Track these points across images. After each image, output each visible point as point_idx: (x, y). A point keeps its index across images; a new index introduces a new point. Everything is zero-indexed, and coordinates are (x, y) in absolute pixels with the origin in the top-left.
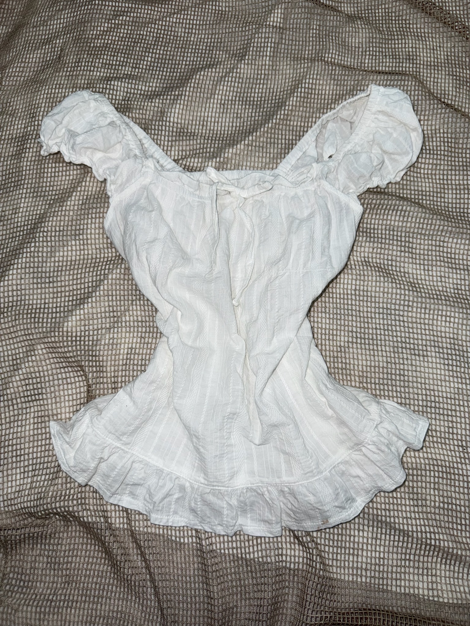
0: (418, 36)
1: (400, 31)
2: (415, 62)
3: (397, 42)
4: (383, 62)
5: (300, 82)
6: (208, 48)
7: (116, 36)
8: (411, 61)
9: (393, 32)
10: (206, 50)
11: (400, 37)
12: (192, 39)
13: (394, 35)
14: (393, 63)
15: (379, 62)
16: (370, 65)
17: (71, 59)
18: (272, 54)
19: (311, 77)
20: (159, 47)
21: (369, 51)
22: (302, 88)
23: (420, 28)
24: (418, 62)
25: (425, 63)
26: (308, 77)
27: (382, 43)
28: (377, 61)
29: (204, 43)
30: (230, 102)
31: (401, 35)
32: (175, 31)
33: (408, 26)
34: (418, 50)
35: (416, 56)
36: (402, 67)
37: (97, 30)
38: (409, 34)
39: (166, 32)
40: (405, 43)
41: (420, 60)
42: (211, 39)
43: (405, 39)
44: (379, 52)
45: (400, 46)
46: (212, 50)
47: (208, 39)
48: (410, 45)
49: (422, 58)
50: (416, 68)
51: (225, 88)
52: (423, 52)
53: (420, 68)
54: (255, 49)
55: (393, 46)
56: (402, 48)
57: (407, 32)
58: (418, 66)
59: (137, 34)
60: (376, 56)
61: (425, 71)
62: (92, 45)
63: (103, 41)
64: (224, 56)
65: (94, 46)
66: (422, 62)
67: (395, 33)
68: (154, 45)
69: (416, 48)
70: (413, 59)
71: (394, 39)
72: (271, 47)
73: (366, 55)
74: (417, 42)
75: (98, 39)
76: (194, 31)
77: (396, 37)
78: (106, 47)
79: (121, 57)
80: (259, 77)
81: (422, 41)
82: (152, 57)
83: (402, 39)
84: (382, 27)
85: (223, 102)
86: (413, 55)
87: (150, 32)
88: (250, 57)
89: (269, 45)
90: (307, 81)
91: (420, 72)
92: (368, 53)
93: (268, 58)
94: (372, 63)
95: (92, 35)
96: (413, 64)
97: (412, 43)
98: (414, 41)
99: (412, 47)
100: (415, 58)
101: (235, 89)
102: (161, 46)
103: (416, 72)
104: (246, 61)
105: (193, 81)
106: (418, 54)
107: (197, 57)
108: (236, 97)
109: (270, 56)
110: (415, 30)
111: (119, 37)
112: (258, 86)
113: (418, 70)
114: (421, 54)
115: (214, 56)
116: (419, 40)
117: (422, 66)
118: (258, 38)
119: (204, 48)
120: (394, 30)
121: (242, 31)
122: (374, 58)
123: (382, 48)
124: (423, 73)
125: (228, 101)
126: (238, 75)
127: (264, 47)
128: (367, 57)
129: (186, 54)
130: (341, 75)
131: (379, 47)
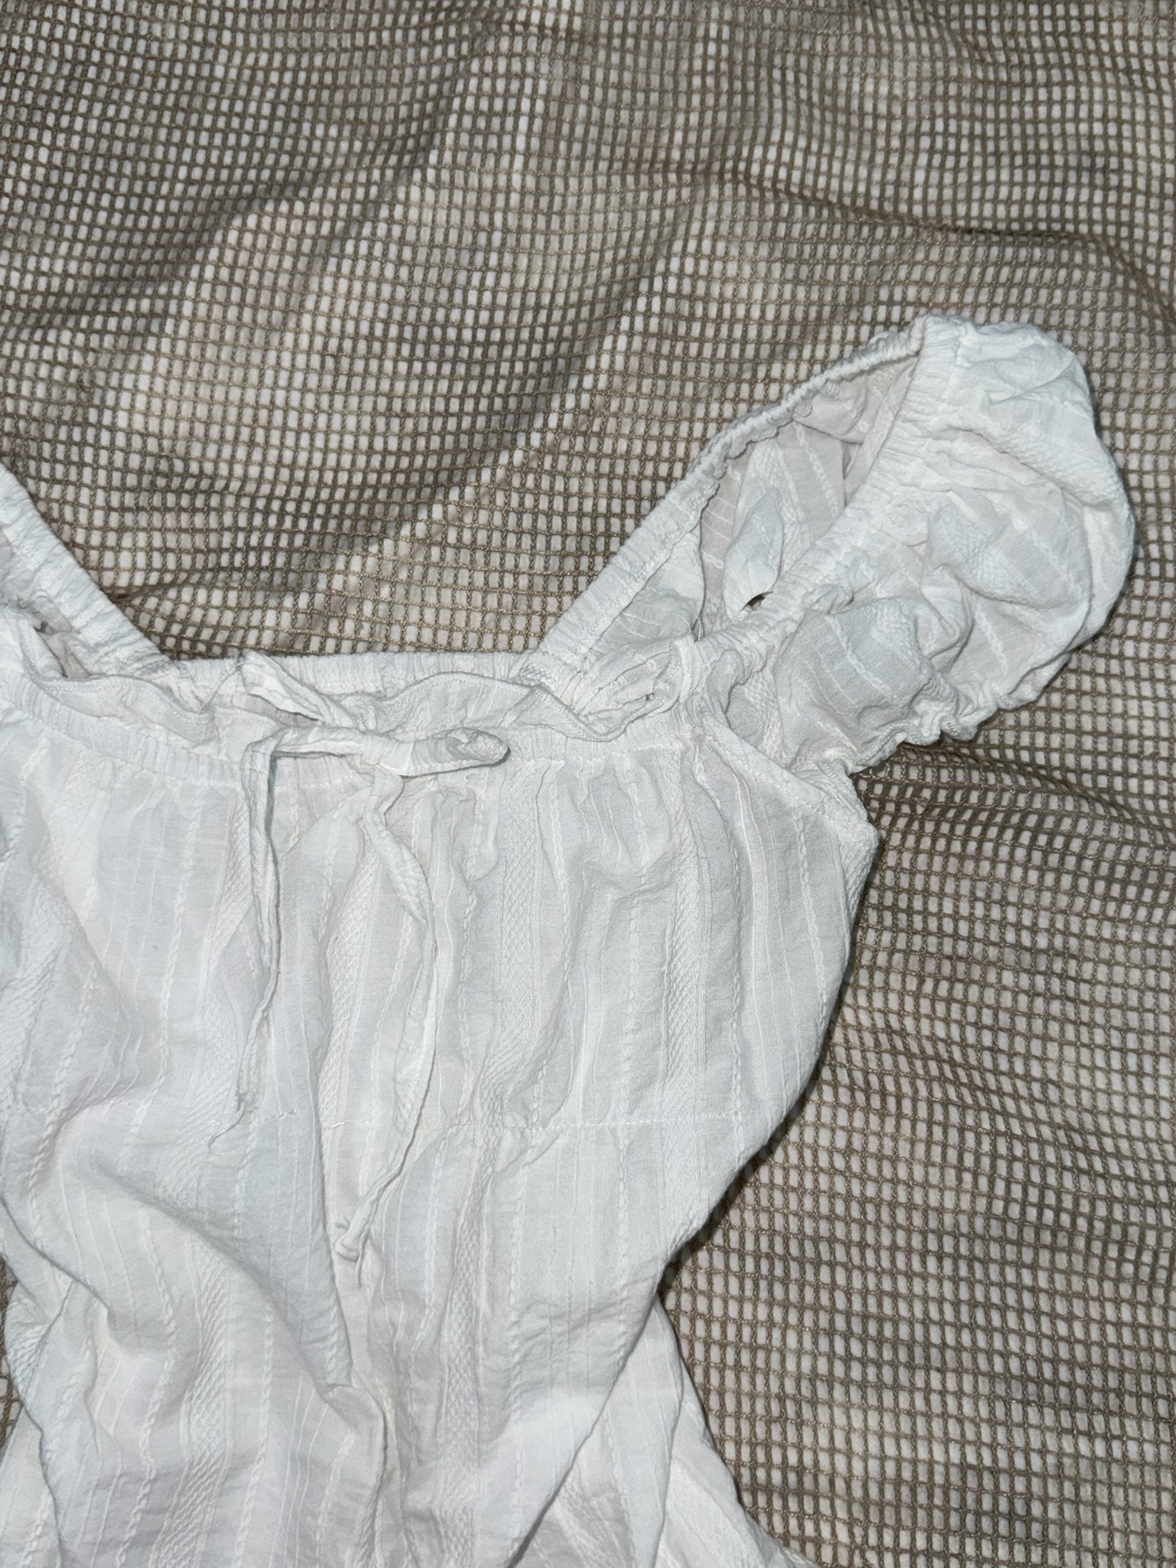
0: (1128, 71)
1: (1058, 49)
2: (1114, 180)
3: (1043, 95)
4: (984, 183)
5: (645, 268)
6: (281, 111)
8: (1099, 179)
9: (1031, 51)
10: (272, 118)
11: (1056, 75)
12: (219, 72)
13: (1033, 66)
14: (1024, 185)
15: (970, 184)
16: (933, 193)
18: (535, 143)
19: (692, 246)
20: (83, 107)
21: (932, 134)
22: (651, 293)
23: (1139, 38)
24: (1127, 182)
25: (1155, 186)
26: (677, 246)
27: (984, 101)
28: (963, 178)
29: (265, 86)
30: (362, 346)
31: (1062, 66)
32: (149, 37)
33: (1089, 27)
34: (1126, 130)
35: (1120, 154)
36: (1063, 202)
38: (1094, 61)
39: (114, 42)
40: (1077, 102)
41: (1135, 173)
42: (296, 70)
43: (1076, 83)
44: (971, 137)
45: (1056, 112)
46: (299, 122)
47: (283, 69)
48: (1098, 111)
49: (1142, 166)
50: (1119, 206)
51: (343, 285)
52: (1148, 141)
53: (1132, 207)
54: (467, 121)
55: (1029, 111)
56: (1063, 120)
57: (1087, 53)
58: (1126, 198)
60: (958, 154)
61: (1153, 219)
64: (344, 146)
66: (1141, 184)
67: (1039, 59)
69: (1119, 121)
70: (1105, 170)
71: (1034, 84)
72: (532, 116)
73: (916, 152)
74: (1126, 96)
76: (227, 37)
77: (1041, 75)
80: (482, 238)
81: (1146, 90)
82: (53, 148)
83: (1063, 84)
84: (988, 33)
85: (333, 344)
86: (1107, 153)
88: (448, 157)
89: (525, 105)
90: (675, 265)
91: (1131, 225)
92: (925, 142)
93: (519, 161)
94: (941, 186)
96: (1106, 188)
97: (1105, 102)
98: (1112, 94)
99: (1105, 119)
100: (1114, 163)
101: (386, 290)
103: (1119, 224)
104: (431, 174)
105: (214, 254)
106: (1127, 146)
107: (237, 148)
108: (386, 323)
109: (527, 154)
110: (1118, 47)
112: (476, 278)
113: (1125, 216)
114: (1141, 149)
115: (303, 146)
116: (1132, 88)
117: (1140, 200)
118: (482, 74)
119: (266, 110)
120: (1036, 42)
121: (419, 43)
122: (950, 162)
123: (984, 120)
124: (1146, 227)
125: (355, 338)
126: (396, 230)
127: (504, 113)
128: (923, 159)
130: (816, 240)
131: (972, 117)
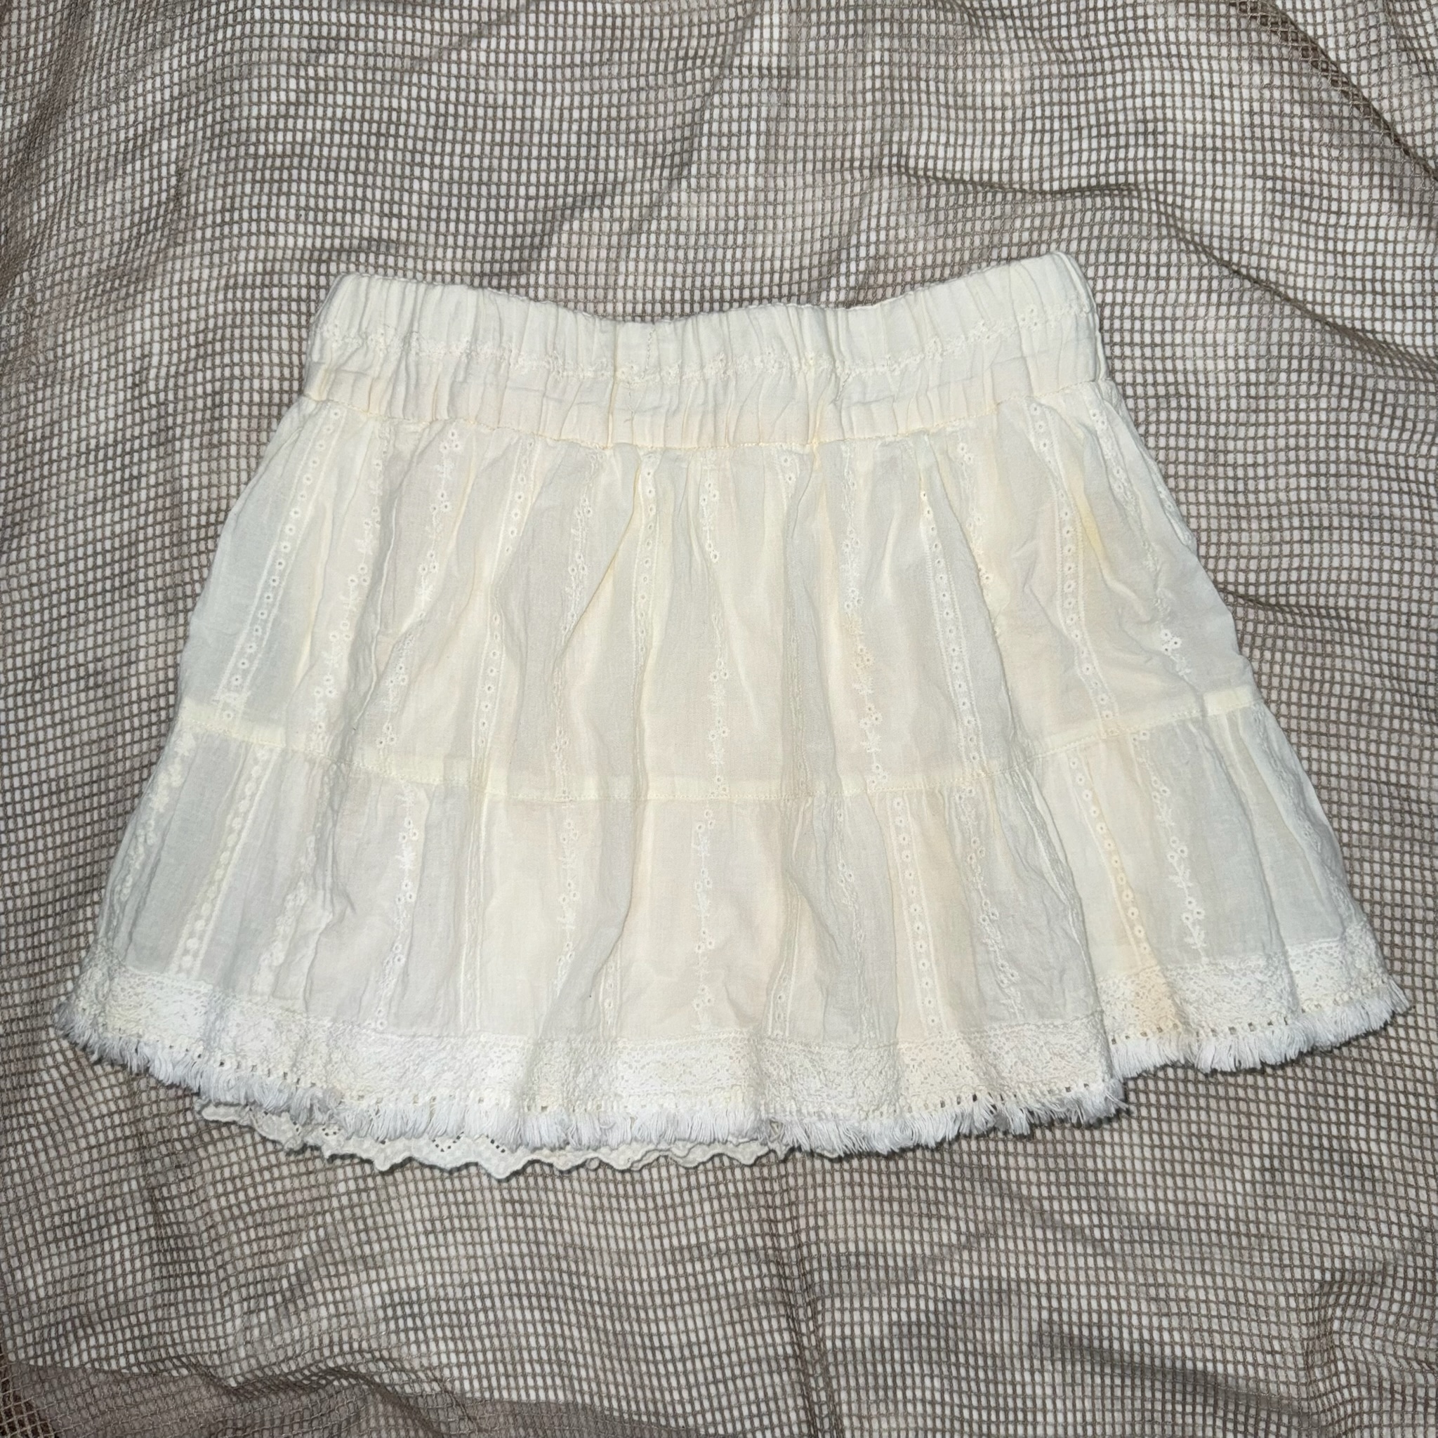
7: (324, 118)
17: (208, 199)
37: (269, 103)
59: (382, 109)
62: (262, 150)
63: (289, 137)
65: (267, 155)
68: (435, 140)
75: (277, 130)
78: (299, 154)
79: (346, 184)
87: (419, 99)
95: (258, 118)
102: (454, 142)
111: (333, 119)
129: (524, 164)
